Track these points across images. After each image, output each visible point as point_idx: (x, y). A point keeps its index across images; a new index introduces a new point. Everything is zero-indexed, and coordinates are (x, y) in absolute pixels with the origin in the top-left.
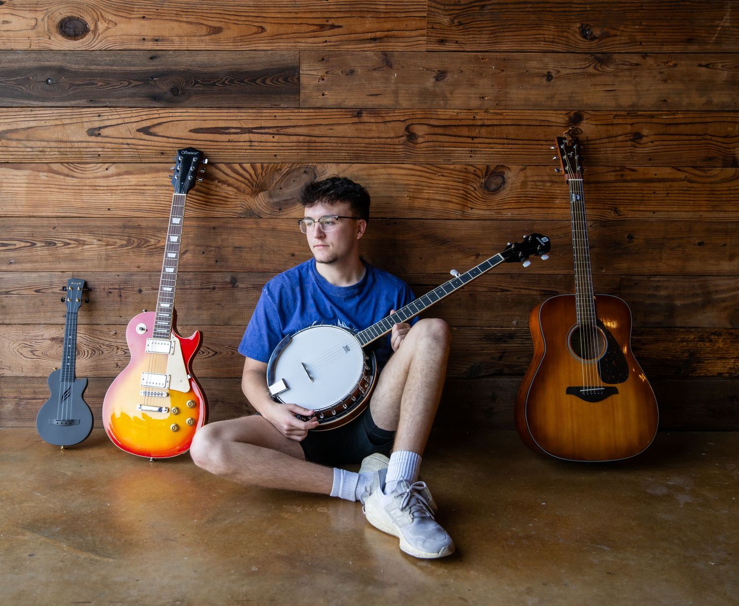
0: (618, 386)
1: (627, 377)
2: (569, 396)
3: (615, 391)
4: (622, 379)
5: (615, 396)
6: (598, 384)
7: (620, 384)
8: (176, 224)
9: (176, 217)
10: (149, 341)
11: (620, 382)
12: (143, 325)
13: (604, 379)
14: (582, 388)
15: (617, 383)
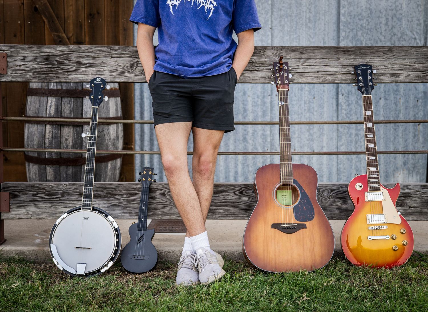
0: (307, 223)
1: (313, 217)
2: (273, 229)
3: (304, 226)
4: (310, 219)
5: (304, 229)
6: (293, 221)
7: (308, 222)
8: (369, 115)
9: (368, 111)
10: (367, 194)
11: (309, 221)
12: (360, 184)
13: (297, 219)
14: (281, 224)
15: (306, 221)
